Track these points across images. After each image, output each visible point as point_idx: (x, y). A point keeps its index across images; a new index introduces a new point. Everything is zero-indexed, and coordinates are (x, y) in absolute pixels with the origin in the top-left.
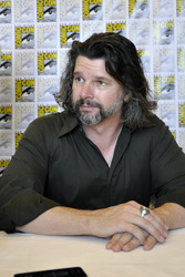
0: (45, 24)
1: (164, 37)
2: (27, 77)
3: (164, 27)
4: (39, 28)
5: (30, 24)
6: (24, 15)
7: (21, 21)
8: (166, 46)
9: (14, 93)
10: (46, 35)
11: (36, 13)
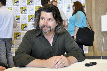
0: (30, 6)
1: (68, 9)
2: (25, 23)
3: (67, 6)
4: (28, 8)
5: (25, 6)
6: (23, 3)
7: (22, 5)
8: (68, 12)
9: (21, 28)
10: (31, 9)
11: (27, 3)
